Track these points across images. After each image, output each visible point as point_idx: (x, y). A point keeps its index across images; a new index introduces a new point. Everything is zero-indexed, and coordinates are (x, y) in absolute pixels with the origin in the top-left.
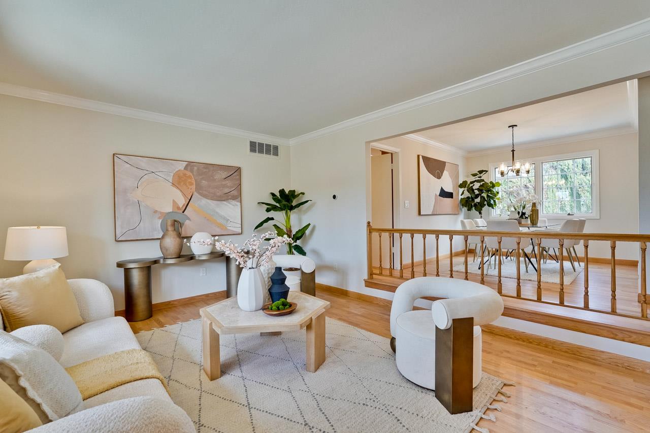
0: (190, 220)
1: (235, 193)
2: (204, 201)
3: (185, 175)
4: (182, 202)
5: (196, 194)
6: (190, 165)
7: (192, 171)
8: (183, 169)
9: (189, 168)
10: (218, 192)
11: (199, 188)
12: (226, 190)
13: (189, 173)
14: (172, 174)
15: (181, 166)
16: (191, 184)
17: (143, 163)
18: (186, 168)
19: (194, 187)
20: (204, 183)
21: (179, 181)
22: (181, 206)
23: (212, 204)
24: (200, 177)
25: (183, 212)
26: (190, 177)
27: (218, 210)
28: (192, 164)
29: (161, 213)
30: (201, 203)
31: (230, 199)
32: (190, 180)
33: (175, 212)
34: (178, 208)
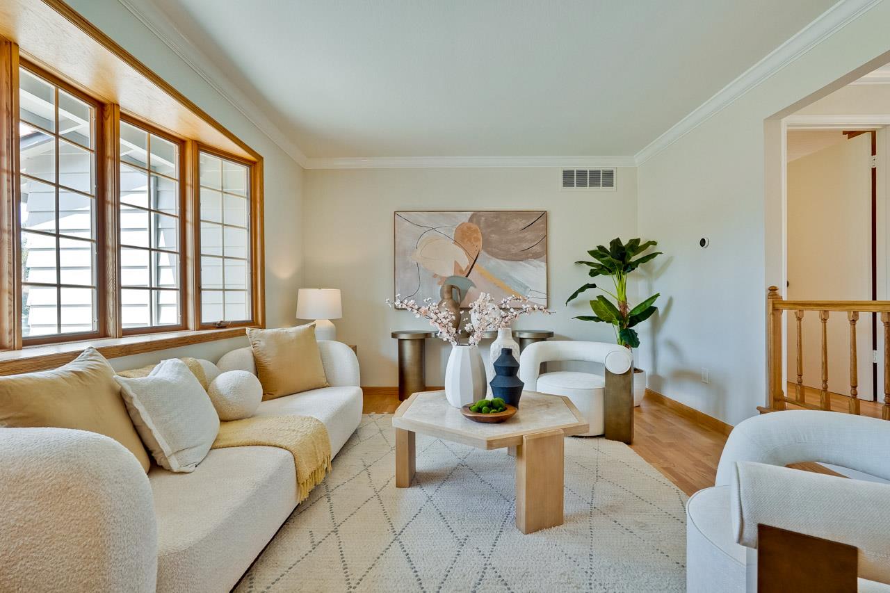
0: (475, 287)
1: (538, 249)
2: (494, 262)
3: (469, 228)
4: (465, 263)
5: (482, 252)
6: (476, 215)
7: (478, 223)
8: (467, 221)
9: (475, 220)
10: (514, 249)
11: (487, 245)
12: (525, 246)
13: (474, 226)
14: (454, 229)
15: (464, 218)
16: (477, 239)
17: (422, 218)
18: (471, 220)
19: (480, 244)
20: (494, 237)
21: (463, 237)
22: (464, 270)
23: (505, 265)
24: (489, 230)
25: (467, 276)
26: (476, 231)
27: (512, 274)
28: (479, 213)
29: (442, 278)
30: (489, 263)
31: (531, 258)
32: (475, 235)
33: (458, 277)
34: (461, 271)
